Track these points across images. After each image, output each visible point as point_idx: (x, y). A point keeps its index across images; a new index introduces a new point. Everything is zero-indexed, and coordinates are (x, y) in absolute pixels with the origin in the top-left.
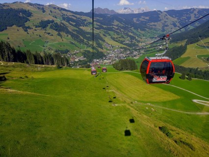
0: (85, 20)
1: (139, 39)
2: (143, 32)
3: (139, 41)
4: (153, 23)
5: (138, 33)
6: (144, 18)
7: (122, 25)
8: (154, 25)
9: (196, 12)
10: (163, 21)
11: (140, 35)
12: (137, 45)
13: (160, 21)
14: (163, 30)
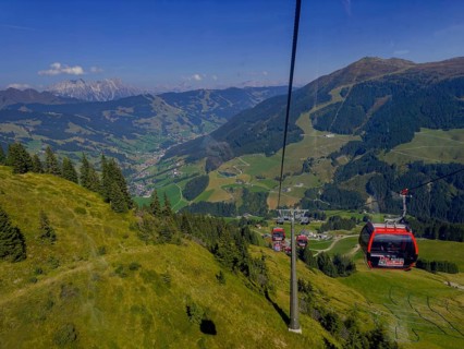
0: (12, 134)
1: (132, 157)
2: (133, 142)
3: (134, 163)
4: (143, 120)
5: (125, 146)
6: (124, 111)
7: (89, 133)
8: (146, 123)
9: (207, 96)
10: (159, 115)
11: (129, 149)
12: (135, 171)
13: (154, 114)
14: (165, 132)
